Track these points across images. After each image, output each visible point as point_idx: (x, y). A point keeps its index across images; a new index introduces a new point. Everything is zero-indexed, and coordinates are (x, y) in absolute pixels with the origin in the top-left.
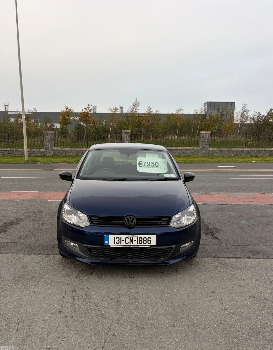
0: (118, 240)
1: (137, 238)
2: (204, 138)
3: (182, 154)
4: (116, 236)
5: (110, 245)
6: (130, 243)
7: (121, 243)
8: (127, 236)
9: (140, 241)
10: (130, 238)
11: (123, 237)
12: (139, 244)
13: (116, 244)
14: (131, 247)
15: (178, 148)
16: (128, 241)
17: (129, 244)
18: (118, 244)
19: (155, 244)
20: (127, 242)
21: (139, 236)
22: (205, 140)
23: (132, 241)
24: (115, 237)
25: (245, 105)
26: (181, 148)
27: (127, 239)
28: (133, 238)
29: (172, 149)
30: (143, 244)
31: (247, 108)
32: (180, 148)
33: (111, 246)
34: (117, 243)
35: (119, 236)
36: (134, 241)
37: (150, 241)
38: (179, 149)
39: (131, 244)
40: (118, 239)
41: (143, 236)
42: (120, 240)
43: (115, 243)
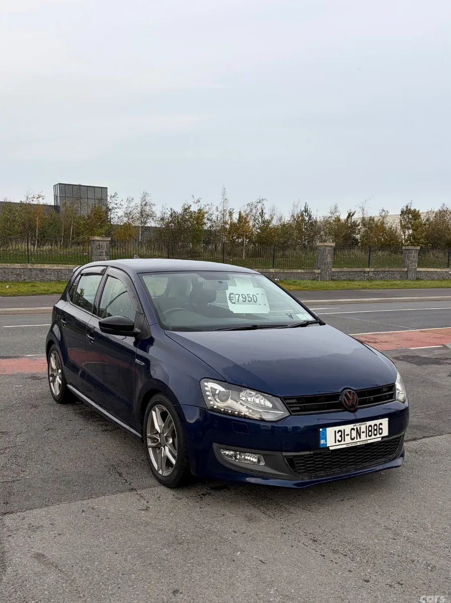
0: (341, 436)
1: (366, 426)
2: (99, 249)
3: (63, 278)
4: (337, 428)
5: (328, 447)
6: (357, 439)
7: (344, 441)
8: (352, 426)
9: (369, 431)
10: (357, 428)
11: (347, 428)
12: (368, 438)
13: (337, 443)
14: (359, 444)
15: (54, 267)
16: (354, 433)
17: (355, 440)
18: (340, 443)
19: (387, 434)
20: (353, 437)
21: (369, 423)
22: (102, 252)
23: (359, 434)
24: (335, 431)
25: (145, 195)
26: (60, 267)
27: (353, 431)
28: (360, 427)
29: (43, 267)
30: (373, 437)
31: (148, 199)
32: (58, 266)
33: (331, 448)
34: (338, 440)
35: (341, 428)
36: (362, 434)
37: (381, 429)
38: (56, 268)
39: (359, 440)
40: (340, 433)
41: (372, 423)
42: (343, 436)
43: (335, 442)
